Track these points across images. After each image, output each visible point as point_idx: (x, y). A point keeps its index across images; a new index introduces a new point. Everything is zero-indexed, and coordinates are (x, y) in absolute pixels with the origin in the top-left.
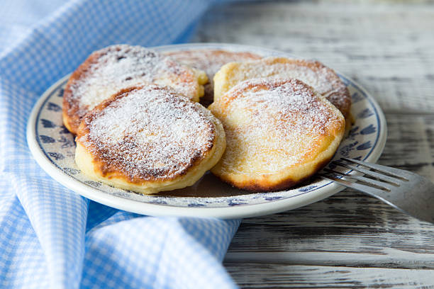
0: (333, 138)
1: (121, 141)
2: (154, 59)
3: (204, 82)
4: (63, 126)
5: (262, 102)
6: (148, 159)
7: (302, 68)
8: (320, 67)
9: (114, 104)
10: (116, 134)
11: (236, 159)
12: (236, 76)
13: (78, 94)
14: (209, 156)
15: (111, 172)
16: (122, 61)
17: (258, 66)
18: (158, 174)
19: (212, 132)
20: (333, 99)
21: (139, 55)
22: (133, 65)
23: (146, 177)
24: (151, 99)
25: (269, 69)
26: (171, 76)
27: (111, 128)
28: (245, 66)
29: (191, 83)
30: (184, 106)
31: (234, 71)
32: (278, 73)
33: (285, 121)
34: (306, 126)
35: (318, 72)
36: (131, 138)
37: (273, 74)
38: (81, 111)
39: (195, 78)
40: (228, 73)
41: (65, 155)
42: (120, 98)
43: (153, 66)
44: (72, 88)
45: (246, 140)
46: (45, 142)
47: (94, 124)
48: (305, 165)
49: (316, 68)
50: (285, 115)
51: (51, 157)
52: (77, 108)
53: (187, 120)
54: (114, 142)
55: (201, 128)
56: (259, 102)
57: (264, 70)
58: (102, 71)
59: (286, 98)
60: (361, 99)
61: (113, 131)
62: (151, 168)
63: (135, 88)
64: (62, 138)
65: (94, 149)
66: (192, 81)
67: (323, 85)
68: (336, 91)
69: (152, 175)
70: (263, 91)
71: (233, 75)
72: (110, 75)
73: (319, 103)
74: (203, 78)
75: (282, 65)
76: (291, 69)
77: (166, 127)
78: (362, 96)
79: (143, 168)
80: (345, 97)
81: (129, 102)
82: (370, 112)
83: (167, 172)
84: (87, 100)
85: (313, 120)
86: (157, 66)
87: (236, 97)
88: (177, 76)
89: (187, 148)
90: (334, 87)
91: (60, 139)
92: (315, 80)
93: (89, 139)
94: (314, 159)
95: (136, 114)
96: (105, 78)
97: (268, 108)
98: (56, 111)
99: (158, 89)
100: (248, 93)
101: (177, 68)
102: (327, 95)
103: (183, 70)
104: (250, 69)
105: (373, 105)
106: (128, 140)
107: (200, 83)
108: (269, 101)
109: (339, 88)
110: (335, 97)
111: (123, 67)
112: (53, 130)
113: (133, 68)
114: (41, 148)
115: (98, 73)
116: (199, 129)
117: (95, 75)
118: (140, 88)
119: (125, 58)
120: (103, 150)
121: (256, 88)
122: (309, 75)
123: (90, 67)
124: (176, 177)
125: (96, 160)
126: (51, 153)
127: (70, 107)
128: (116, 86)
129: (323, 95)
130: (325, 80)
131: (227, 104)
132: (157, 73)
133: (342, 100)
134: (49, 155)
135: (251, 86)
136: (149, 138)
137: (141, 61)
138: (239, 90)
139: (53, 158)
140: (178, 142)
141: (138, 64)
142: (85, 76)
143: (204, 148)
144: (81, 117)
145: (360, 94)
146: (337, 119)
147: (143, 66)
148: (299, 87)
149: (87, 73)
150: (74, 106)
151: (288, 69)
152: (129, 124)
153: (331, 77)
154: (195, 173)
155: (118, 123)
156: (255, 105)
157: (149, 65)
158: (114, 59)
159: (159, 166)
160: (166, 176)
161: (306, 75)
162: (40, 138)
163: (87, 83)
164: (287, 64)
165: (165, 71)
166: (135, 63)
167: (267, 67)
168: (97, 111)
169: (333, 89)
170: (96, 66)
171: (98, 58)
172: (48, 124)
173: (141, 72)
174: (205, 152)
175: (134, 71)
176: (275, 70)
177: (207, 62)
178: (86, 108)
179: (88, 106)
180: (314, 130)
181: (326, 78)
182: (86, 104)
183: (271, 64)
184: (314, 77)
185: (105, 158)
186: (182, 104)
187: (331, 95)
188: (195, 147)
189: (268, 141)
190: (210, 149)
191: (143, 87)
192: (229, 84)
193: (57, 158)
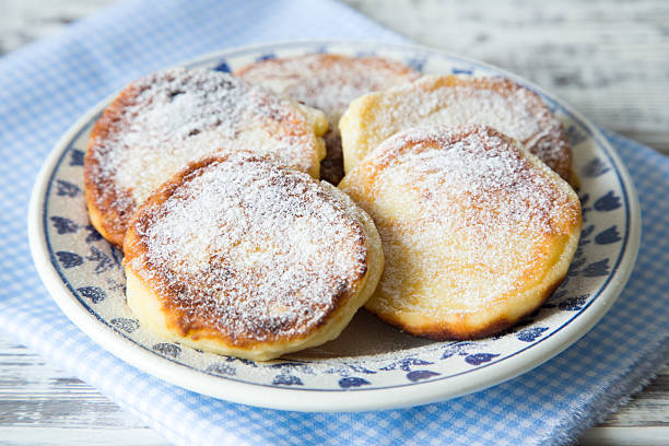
0: (566, 238)
1: (205, 266)
2: (232, 91)
3: (323, 131)
4: (90, 227)
5: (435, 171)
6: (258, 298)
7: (484, 93)
8: (514, 89)
9: (181, 192)
10: (195, 253)
11: (404, 281)
12: (378, 118)
13: (110, 166)
14: (360, 287)
15: (197, 329)
16: (179, 98)
17: (412, 95)
18: (278, 327)
19: (362, 241)
20: (543, 149)
21: (206, 86)
22: (199, 106)
23: (260, 335)
24: (246, 181)
25: (431, 99)
26: (266, 125)
27: (183, 240)
28: (389, 99)
29: (303, 138)
30: (304, 191)
31: (373, 110)
32: (445, 106)
33: (480, 209)
34: (517, 217)
35: (510, 99)
36: (222, 260)
37: (438, 109)
38: (119, 200)
39: (309, 128)
40: (363, 116)
41: (105, 288)
42: (190, 179)
43: (232, 106)
44: (97, 155)
45: (418, 247)
46: (67, 267)
47: (153, 234)
48: (527, 293)
49: (507, 92)
50: (478, 197)
51: (84, 298)
52: (113, 197)
53: (314, 220)
54: (194, 269)
55: (342, 235)
56: (428, 172)
57: (421, 102)
58: (146, 120)
59: (474, 164)
60: (583, 139)
61: (187, 246)
62: (264, 316)
63: (213, 160)
64: (92, 249)
65: (161, 285)
66: (305, 133)
67: (523, 122)
68: (546, 133)
69: (270, 329)
70: (432, 152)
71: (372, 118)
72: (162, 128)
73: (531, 172)
74: (322, 124)
75: (449, 90)
76: (467, 96)
77: (279, 234)
78: (583, 133)
79: (251, 319)
80: (562, 143)
81: (207, 187)
82: (603, 164)
83: (294, 323)
84: (128, 178)
85: (528, 205)
86: (239, 106)
87: (387, 164)
88: (276, 123)
89: (323, 275)
90: (542, 125)
91: (89, 254)
92: (509, 116)
93: (149, 265)
94: (540, 282)
95: (224, 211)
96: (153, 133)
97: (446, 185)
98: (72, 195)
99: (254, 160)
100: (406, 156)
101: (274, 107)
102: (532, 143)
103: (286, 114)
104: (399, 104)
105: (606, 152)
106: (216, 262)
107: (317, 136)
108: (446, 170)
109: (551, 127)
110: (547, 145)
111: (182, 109)
112: (74, 236)
113: (199, 110)
114: (64, 281)
115: (139, 123)
116: (337, 237)
117: (135, 127)
118: (223, 160)
119: (184, 92)
120: (177, 286)
121: (420, 145)
122: (496, 106)
123: (124, 113)
124: (311, 330)
125: (167, 306)
126: (81, 290)
127: (100, 191)
128: (175, 149)
129: (524, 143)
130: (525, 114)
131: (372, 177)
132: (241, 119)
133: (557, 149)
134: (79, 294)
135: (411, 144)
136: (254, 257)
137: (211, 97)
138: (392, 152)
139: (88, 301)
140: (305, 262)
141: (205, 103)
142: (116, 131)
143: (352, 273)
144: (123, 213)
145: (579, 129)
146: (568, 200)
147: (216, 106)
148: (494, 141)
149: (121, 124)
150: (106, 190)
151: (461, 95)
152: (215, 231)
153: (534, 106)
154: (340, 319)
155: (194, 230)
156: (422, 179)
157: (225, 104)
158: (163, 95)
159: (279, 312)
160: (292, 331)
161: (492, 105)
162: (57, 258)
163: (122, 144)
164: (458, 88)
165: (255, 114)
166: (201, 102)
167: (425, 96)
168: (155, 206)
169: (541, 130)
170: (133, 109)
171: (136, 96)
172: (63, 226)
173: (214, 119)
174: (354, 281)
175: (202, 116)
176: (440, 101)
177: (315, 82)
178: (129, 194)
179: (130, 190)
180: (532, 224)
181: (527, 110)
182: (128, 187)
183: (432, 90)
184: (506, 109)
185: (183, 303)
186: (300, 188)
187: (539, 141)
188: (336, 274)
189: (456, 248)
190: (362, 276)
191: (227, 156)
192: (368, 136)
193: (95, 300)
